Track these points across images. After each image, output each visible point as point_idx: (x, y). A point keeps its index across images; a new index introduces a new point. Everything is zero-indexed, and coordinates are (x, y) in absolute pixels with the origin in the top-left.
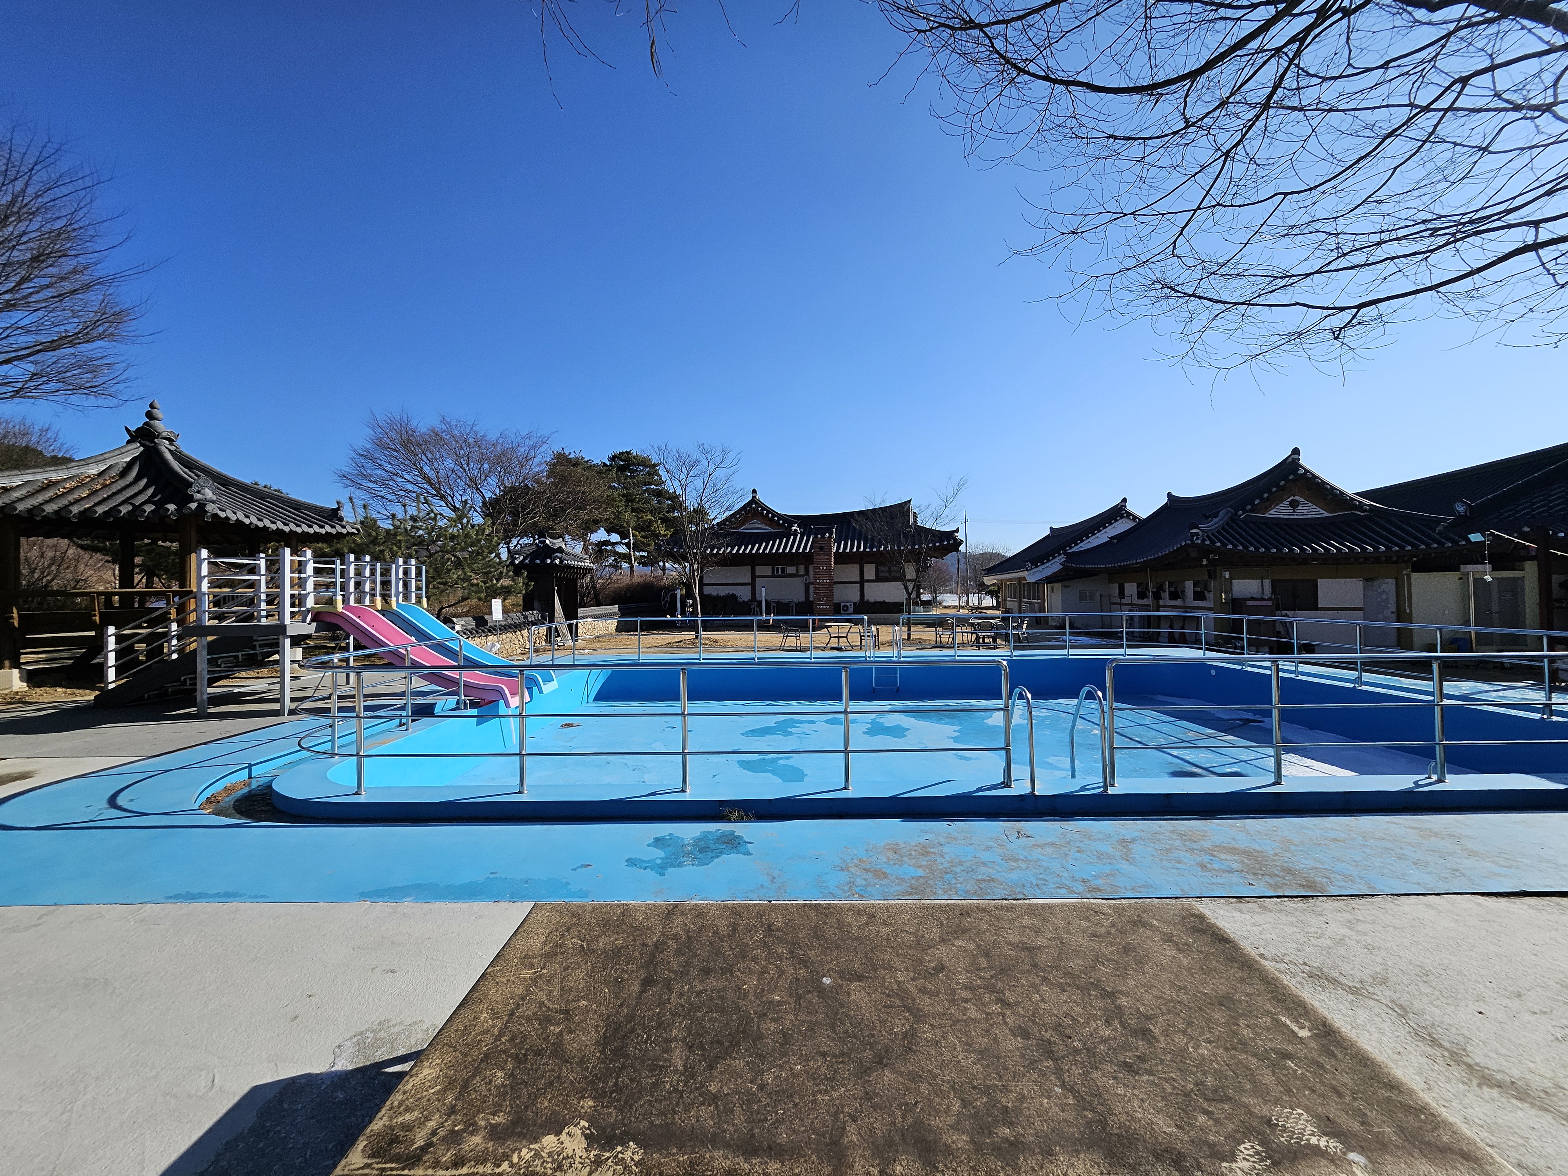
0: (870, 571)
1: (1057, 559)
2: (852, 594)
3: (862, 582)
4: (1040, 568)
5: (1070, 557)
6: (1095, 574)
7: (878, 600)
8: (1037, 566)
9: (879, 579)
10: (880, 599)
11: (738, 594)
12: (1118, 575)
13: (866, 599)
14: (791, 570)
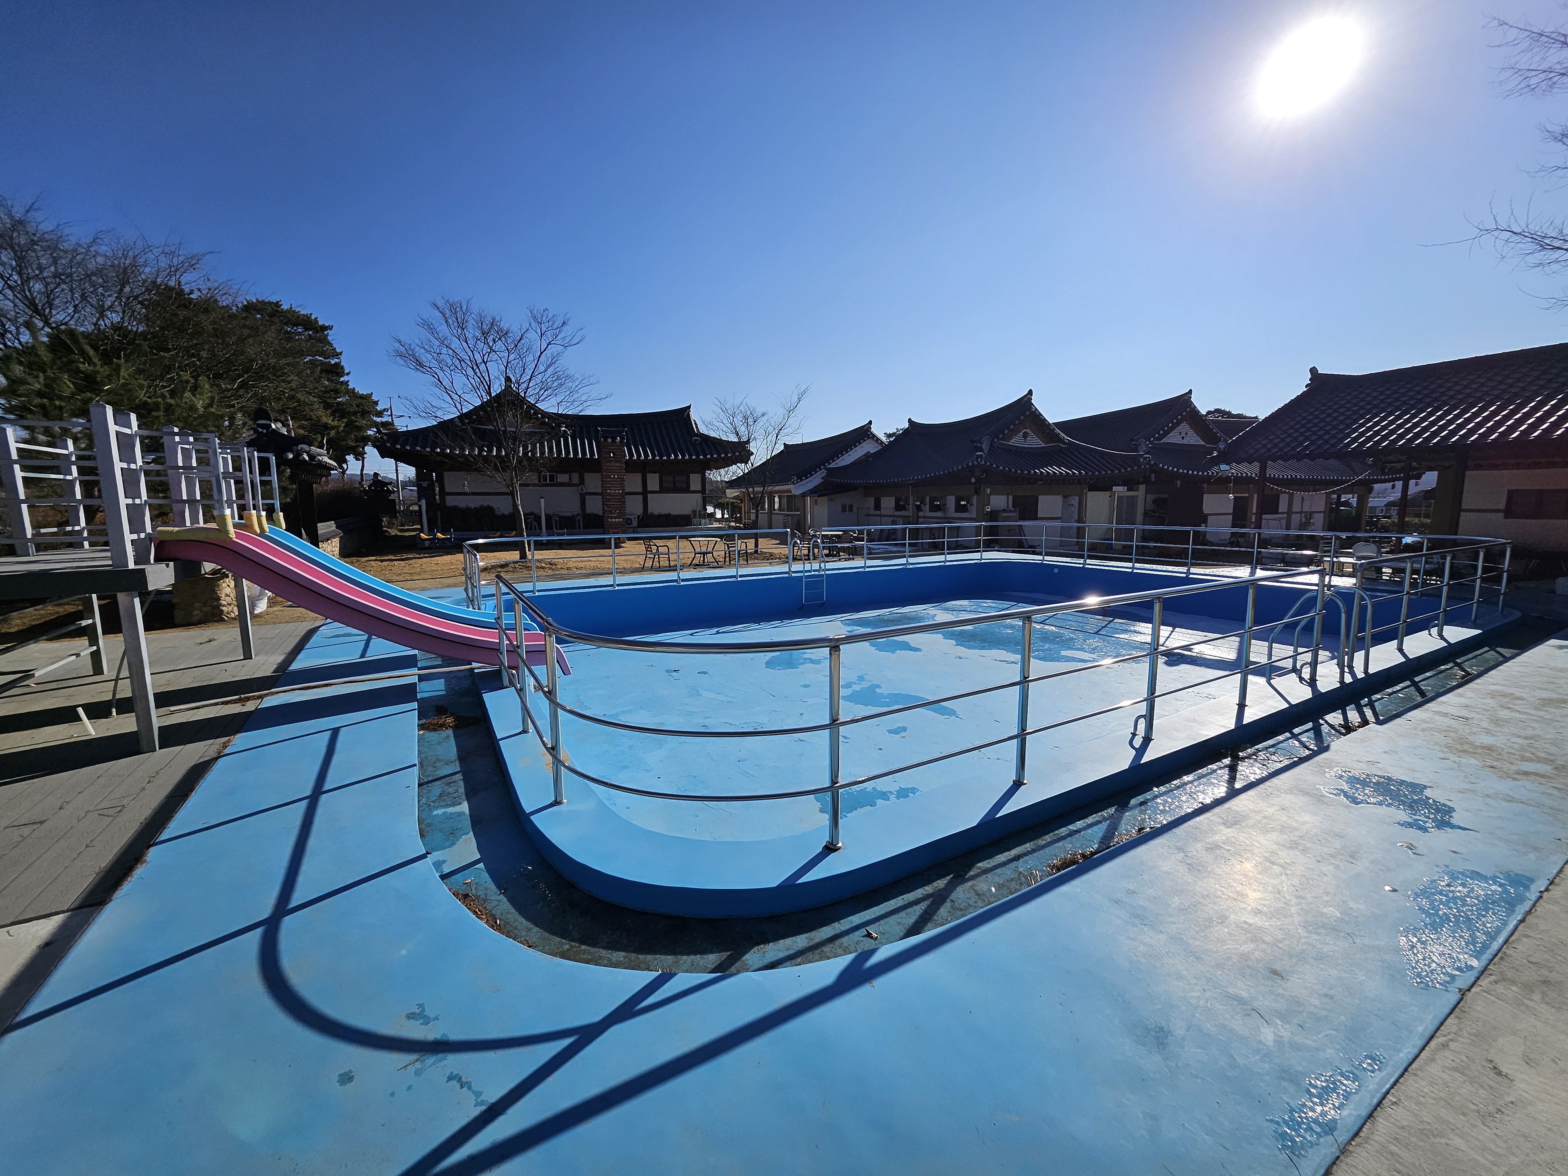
0: (653, 482)
1: (818, 474)
2: (634, 507)
3: (645, 493)
4: (804, 482)
5: (830, 471)
6: (856, 489)
7: (663, 513)
8: (802, 480)
9: (663, 490)
10: (665, 512)
11: (495, 507)
12: (875, 491)
13: (649, 511)
14: (563, 478)
